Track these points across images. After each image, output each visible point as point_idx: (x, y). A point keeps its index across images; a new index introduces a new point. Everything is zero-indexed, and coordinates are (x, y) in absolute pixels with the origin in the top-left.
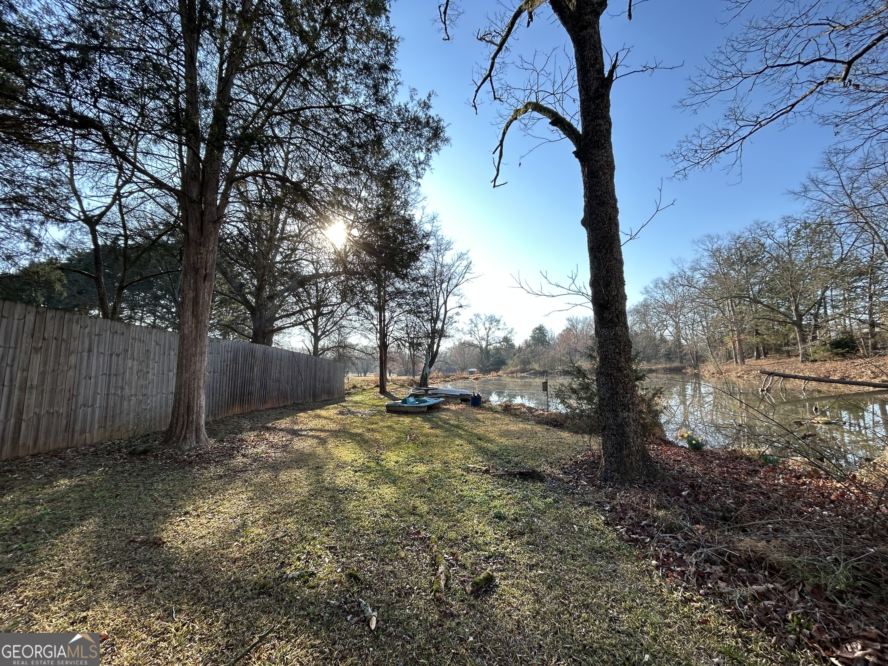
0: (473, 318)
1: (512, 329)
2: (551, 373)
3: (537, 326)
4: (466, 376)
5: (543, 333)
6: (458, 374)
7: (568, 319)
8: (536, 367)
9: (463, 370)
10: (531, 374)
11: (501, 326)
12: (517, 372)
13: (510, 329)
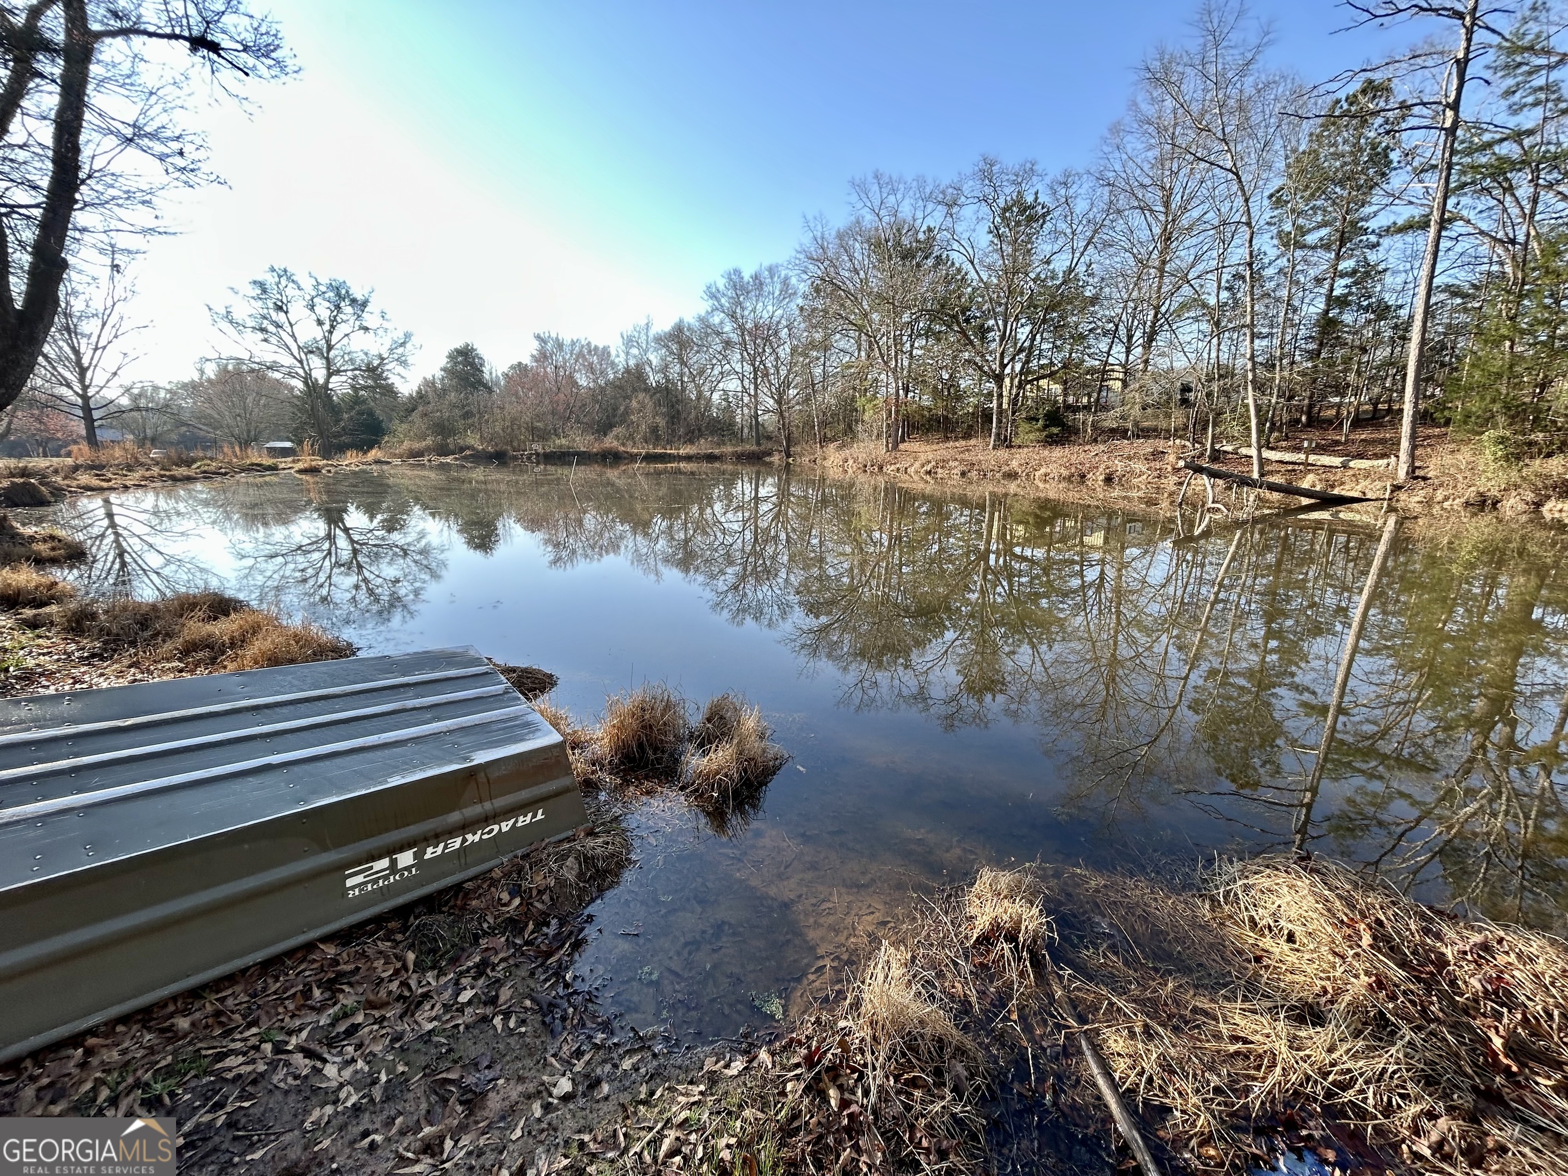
0: (270, 279)
1: (408, 336)
2: (515, 458)
3: (459, 344)
4: (267, 461)
5: (472, 365)
6: (230, 454)
7: (538, 337)
8: (473, 440)
9: (245, 444)
10: (465, 458)
11: (370, 319)
12: (428, 450)
13: (399, 336)
